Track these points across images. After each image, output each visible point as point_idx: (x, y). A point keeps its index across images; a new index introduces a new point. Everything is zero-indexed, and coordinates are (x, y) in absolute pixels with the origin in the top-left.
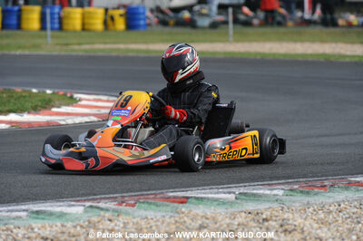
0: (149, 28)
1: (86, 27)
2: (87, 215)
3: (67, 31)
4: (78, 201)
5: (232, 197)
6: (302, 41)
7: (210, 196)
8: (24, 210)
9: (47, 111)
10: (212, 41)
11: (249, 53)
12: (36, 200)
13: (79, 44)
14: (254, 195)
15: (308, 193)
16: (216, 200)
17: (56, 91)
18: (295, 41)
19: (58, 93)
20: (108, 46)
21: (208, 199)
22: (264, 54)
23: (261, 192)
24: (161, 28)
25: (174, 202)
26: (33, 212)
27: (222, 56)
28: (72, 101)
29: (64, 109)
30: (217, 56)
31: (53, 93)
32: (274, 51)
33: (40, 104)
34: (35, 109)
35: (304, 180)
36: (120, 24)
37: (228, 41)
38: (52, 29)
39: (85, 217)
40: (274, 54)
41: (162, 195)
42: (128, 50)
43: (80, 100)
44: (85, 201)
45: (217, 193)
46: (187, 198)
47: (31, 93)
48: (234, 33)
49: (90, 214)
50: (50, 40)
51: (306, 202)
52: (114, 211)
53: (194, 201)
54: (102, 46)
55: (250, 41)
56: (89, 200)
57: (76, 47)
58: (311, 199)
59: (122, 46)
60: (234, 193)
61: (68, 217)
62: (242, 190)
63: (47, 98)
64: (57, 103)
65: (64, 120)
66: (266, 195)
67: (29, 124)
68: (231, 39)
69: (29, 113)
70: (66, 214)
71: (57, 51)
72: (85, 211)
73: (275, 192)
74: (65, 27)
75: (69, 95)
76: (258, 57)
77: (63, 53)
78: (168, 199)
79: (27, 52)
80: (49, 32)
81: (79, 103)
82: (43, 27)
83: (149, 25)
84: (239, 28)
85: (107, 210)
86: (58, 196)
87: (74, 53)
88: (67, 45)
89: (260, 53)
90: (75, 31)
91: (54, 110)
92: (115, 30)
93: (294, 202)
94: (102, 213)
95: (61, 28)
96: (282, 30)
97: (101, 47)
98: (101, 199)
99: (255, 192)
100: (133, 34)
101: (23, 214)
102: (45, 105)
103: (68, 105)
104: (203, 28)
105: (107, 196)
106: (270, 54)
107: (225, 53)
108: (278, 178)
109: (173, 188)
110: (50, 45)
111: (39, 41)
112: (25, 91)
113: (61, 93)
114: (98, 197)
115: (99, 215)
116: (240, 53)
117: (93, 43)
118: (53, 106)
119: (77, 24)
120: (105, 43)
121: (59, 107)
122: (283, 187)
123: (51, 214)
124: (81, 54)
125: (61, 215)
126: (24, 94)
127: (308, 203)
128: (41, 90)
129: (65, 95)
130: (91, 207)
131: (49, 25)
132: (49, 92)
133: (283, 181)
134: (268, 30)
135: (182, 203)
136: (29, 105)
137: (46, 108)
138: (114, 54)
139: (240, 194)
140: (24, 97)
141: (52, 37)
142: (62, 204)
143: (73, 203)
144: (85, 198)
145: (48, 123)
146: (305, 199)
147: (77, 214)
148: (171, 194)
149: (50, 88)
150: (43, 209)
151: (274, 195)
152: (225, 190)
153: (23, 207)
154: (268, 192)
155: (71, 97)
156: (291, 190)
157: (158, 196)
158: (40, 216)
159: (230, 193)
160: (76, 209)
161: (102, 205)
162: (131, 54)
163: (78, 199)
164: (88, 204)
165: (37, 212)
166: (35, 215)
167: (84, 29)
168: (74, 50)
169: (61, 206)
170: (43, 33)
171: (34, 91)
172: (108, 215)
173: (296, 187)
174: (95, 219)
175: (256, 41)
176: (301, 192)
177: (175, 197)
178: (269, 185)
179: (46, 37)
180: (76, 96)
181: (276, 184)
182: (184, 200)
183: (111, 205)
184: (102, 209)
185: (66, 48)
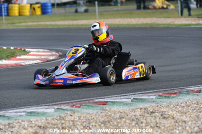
1: (21, 14)
2: (57, 113)
3: (12, 16)
4: (49, 106)
5: (129, 101)
6: (134, 17)
9: (14, 59)
10: (87, 19)
14: (141, 99)
15: (168, 97)
16: (122, 103)
17: (16, 47)
18: (130, 18)
19: (17, 49)
20: (35, 23)
21: (118, 102)
23: (144, 97)
25: (100, 104)
26: (28, 113)
28: (26, 53)
29: (23, 57)
31: (15, 49)
32: (121, 23)
33: (9, 55)
34: (8, 58)
35: (163, 90)
36: (39, 12)
40: (122, 25)
43: (30, 52)
45: (122, 99)
46: (107, 102)
47: (3, 49)
48: (99, 14)
53: (110, 103)
54: (32, 24)
55: (107, 18)
57: (19, 24)
58: (171, 100)
59: (42, 23)
60: (130, 98)
63: (12, 52)
64: (18, 54)
65: (24, 63)
66: (147, 99)
67: (7, 65)
68: (97, 18)
69: (5, 59)
70: (46, 113)
72: (55, 111)
73: (151, 97)
74: (10, 14)
75: (23, 49)
76: (116, 26)
78: (96, 103)
85: (67, 110)
86: (37, 103)
88: (14, 23)
90: (15, 16)
91: (18, 57)
92: (36, 15)
93: (163, 102)
94: (66, 112)
95: (8, 15)
98: (62, 104)
99: (140, 97)
100: (45, 16)
101: (23, 114)
102: (12, 55)
104: (81, 13)
110: (5, 24)
113: (19, 48)
114: (58, 103)
117: (27, 22)
118: (16, 56)
120: (33, 22)
121: (20, 56)
122: (154, 94)
124: (24, 28)
125: (44, 114)
127: (170, 102)
128: (8, 47)
129: (21, 49)
130: (58, 108)
131: (3, 14)
132: (12, 48)
133: (151, 91)
138: (41, 27)
139: (134, 99)
141: (5, 20)
143: (47, 107)
145: (16, 65)
146: (169, 100)
147: (51, 112)
148: (97, 100)
149: (12, 46)
151: (151, 99)
152: (124, 97)
153: (22, 110)
154: (147, 97)
155: (24, 50)
156: (160, 96)
157: (91, 101)
159: (128, 98)
160: (50, 110)
161: (62, 107)
162: (50, 27)
164: (56, 107)
165: (31, 112)
166: (30, 114)
168: (18, 26)
169: (42, 109)
171: (5, 48)
173: (161, 94)
174: (62, 115)
175: (110, 18)
176: (165, 97)
177: (100, 102)
178: (146, 93)
180: (26, 50)
182: (105, 103)
183: (68, 107)
184: (64, 110)
185: (13, 25)
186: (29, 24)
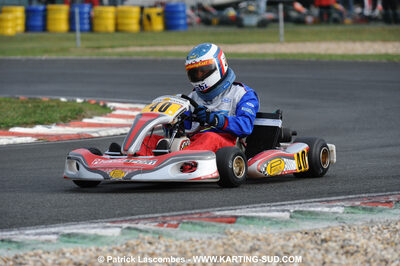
0: (190, 28)
1: (120, 28)
2: (124, 237)
3: (98, 32)
4: (114, 222)
5: (286, 215)
6: (361, 40)
7: (262, 214)
8: (54, 233)
9: (76, 123)
10: (260, 42)
11: (302, 54)
12: (67, 221)
13: (112, 47)
14: (310, 213)
15: (371, 210)
16: (269, 219)
17: (87, 100)
18: (354, 41)
19: (89, 102)
20: (145, 49)
21: (259, 218)
22: (320, 55)
23: (319, 209)
24: (203, 28)
25: (221, 222)
26: (64, 235)
27: (273, 58)
28: (105, 111)
29: (96, 120)
30: (267, 58)
31: (84, 102)
32: (331, 52)
33: (69, 114)
34: (64, 120)
35: (367, 195)
36: (158, 24)
37: (278, 41)
38: (82, 30)
39: (123, 240)
40: (330, 55)
41: (208, 215)
42: (167, 53)
43: (115, 109)
44: (122, 221)
45: (270, 211)
46: (236, 217)
47: (59, 102)
48: (286, 32)
49: (128, 237)
50: (79, 43)
51: (369, 221)
52: (154, 232)
53: (243, 220)
54: (138, 49)
55: (304, 41)
56: (126, 221)
57: (109, 50)
58: (375, 217)
59: (160, 49)
60: (288, 211)
61: (103, 240)
62: (297, 208)
63: (77, 108)
64: (89, 113)
65: (97, 132)
66: (324, 213)
67: (58, 137)
68: (282, 39)
69: (57, 124)
70: (101, 237)
71: (87, 55)
72: (123, 234)
73: (335, 209)
74: (96, 28)
75: (101, 104)
76: (313, 59)
77: (94, 57)
78: (215, 218)
79: (54, 57)
80: (78, 34)
81: (114, 113)
82: (72, 29)
83: (190, 24)
84: (291, 26)
85: (147, 232)
86: (91, 217)
87: (107, 57)
88: (99, 48)
89: (314, 55)
90: (107, 33)
91: (86, 120)
92: (152, 31)
93: (356, 220)
94: (141, 235)
95: (91, 29)
96: (339, 28)
97: (136, 50)
98: (140, 219)
99: (312, 209)
100: (173, 35)
101: (53, 237)
102: (75, 115)
103: (100, 115)
104: (250, 27)
105: (147, 216)
106: (325, 55)
107: (275, 55)
108: (338, 194)
109: (221, 206)
110: (80, 49)
111: (66, 44)
112: (52, 100)
113: (93, 102)
114: (137, 217)
115: (138, 238)
116: (292, 55)
117: (127, 46)
118: (84, 117)
119: (110, 25)
120: (142, 46)
121: (91, 118)
122: (343, 203)
123: (84, 237)
124: (115, 57)
125: (96, 238)
126: (51, 104)
127: (372, 221)
128: (71, 98)
129: (97, 104)
130: (129, 228)
131: (78, 26)
132: (79, 100)
133: (343, 197)
134: (323, 28)
135: (230, 222)
136: (57, 116)
137: (76, 119)
138: (151, 57)
139: (295, 212)
140: (53, 106)
141: (82, 39)
142: (96, 225)
143: (108, 224)
144: (122, 219)
145: (79, 136)
146: (369, 217)
147: (113, 236)
148: (218, 213)
149: (80, 96)
150: (75, 231)
151: (334, 213)
152: (278, 208)
153: (53, 230)
154: (326, 210)
155: (105, 106)
156: (352, 207)
157: (204, 216)
158: (72, 240)
159: (283, 211)
160: (112, 232)
161: (141, 226)
162: (170, 57)
163: (114, 219)
164: (125, 225)
165: (69, 235)
166: (66, 239)
167: (117, 30)
168: (106, 54)
169: (94, 228)
170: (72, 35)
171: (63, 99)
172: (148, 237)
173: (358, 203)
174: (133, 242)
175: (310, 41)
176: (364, 209)
177: (222, 217)
178: (328, 201)
179: (75, 39)
180: (109, 105)
181: (335, 201)
182: (232, 220)
183: (151, 226)
184: (140, 231)
185: (97, 51)
186: (132, 49)
